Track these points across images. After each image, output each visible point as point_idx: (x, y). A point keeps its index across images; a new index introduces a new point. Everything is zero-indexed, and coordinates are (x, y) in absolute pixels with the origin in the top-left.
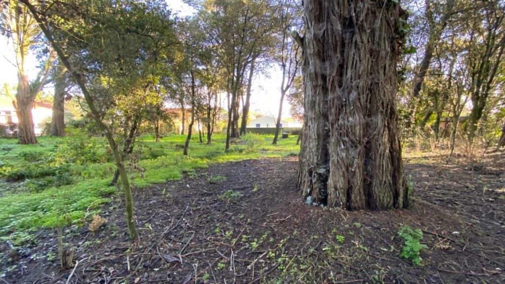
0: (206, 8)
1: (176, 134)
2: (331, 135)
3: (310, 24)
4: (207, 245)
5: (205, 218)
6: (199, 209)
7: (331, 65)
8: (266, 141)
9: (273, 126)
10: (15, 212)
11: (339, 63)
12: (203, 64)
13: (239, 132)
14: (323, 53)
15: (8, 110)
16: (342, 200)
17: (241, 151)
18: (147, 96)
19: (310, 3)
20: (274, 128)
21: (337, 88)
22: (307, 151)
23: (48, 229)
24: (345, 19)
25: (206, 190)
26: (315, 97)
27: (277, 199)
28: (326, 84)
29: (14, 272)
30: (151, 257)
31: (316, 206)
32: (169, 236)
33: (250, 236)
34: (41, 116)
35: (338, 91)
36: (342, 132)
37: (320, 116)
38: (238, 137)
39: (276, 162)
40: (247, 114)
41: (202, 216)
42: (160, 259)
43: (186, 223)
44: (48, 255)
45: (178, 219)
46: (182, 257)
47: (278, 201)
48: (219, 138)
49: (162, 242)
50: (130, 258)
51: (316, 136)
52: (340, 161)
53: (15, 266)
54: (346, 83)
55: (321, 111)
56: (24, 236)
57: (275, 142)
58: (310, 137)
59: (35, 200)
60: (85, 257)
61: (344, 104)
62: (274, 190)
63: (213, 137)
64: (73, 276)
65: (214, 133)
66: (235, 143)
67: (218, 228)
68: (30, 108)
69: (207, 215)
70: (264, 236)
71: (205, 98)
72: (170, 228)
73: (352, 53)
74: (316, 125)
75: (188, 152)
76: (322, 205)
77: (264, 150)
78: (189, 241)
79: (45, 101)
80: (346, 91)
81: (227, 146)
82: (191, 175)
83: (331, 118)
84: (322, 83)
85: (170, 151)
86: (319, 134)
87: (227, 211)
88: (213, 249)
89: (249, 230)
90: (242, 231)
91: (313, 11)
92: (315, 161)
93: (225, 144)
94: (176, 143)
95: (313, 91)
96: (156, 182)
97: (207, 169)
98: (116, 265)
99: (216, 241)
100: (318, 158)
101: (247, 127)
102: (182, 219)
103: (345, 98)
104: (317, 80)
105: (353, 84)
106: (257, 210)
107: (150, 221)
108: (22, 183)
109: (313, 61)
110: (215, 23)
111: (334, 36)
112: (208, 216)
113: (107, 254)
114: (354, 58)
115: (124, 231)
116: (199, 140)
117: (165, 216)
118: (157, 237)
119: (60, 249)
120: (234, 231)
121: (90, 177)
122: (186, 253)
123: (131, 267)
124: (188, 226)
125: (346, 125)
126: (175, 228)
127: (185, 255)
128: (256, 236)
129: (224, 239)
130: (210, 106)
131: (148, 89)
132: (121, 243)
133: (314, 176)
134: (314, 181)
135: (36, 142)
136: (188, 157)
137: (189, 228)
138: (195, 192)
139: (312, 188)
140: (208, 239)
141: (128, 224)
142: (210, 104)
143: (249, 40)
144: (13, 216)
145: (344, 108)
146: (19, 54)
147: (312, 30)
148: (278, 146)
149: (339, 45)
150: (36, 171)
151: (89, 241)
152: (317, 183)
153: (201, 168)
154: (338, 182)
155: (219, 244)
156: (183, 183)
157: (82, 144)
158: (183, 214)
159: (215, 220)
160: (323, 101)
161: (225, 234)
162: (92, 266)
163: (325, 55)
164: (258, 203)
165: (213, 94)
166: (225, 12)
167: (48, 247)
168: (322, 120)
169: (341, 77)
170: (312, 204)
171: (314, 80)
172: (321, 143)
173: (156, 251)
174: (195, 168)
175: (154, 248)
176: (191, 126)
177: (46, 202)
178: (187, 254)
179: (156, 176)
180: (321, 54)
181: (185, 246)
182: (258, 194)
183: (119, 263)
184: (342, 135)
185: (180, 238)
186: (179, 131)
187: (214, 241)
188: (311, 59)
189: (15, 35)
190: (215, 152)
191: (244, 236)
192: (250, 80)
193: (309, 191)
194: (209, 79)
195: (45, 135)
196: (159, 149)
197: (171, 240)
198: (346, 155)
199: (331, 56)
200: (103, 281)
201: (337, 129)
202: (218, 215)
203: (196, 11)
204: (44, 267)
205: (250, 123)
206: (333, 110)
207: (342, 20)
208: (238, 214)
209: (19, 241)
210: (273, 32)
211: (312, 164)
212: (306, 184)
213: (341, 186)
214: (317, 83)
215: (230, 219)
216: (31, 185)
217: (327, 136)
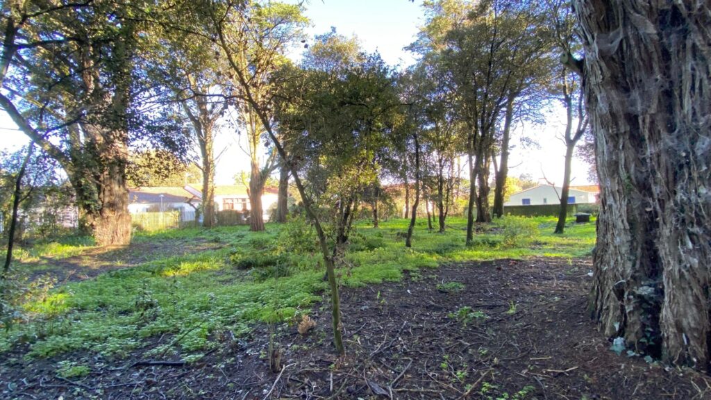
0: (434, 48)
1: (398, 218)
2: (661, 222)
3: (589, 38)
4: (428, 384)
5: (428, 342)
6: (421, 328)
7: (645, 95)
8: (542, 229)
9: (555, 200)
10: (240, 301)
11: (663, 89)
12: (432, 120)
13: (490, 213)
14: (624, 77)
15: (243, 197)
16: (695, 354)
17: (493, 244)
18: (361, 175)
19: (585, 7)
20: (558, 205)
21: (664, 135)
22: (610, 252)
23: (264, 323)
24: (663, 13)
25: (433, 301)
26: (617, 154)
27: (550, 333)
28: (638, 128)
29: (232, 365)
30: (357, 381)
31: (634, 357)
32: (380, 358)
33: (496, 387)
34: (269, 201)
35: (667, 140)
36: (686, 217)
37: (632, 187)
38: (489, 221)
39: (561, 265)
40: (504, 184)
41: (424, 339)
42: (366, 387)
43: (402, 345)
44: (261, 352)
45: (393, 336)
46: (393, 393)
47: (552, 337)
48: (458, 222)
49: (370, 364)
50: (333, 376)
51: (627, 224)
52: (686, 273)
53: (233, 359)
54: (684, 122)
55: (633, 177)
56: (244, 328)
57: (559, 229)
58: (614, 226)
59: (257, 290)
60: (291, 362)
61: (683, 161)
62: (546, 316)
63: (448, 221)
64: (279, 382)
65: (449, 215)
66: (484, 230)
67: (446, 362)
68: (261, 195)
69: (431, 339)
70: (520, 392)
71: (434, 166)
72: (382, 347)
73: (688, 67)
74: (624, 203)
75: (412, 244)
76: (648, 359)
77: (537, 243)
78: (404, 371)
79: (273, 187)
80: (687, 138)
81: (469, 236)
82: (414, 276)
83: (656, 190)
84: (628, 128)
85: (390, 241)
86: (634, 220)
87: (461, 338)
88: (436, 391)
89: (495, 376)
90: (483, 375)
91: (592, 16)
92: (629, 271)
93: (465, 233)
94: (397, 229)
95: (611, 144)
96: (371, 281)
97: (436, 270)
98: (319, 380)
99: (442, 380)
100: (634, 265)
101: (505, 204)
102: (398, 338)
103: (685, 151)
104: (617, 124)
105: (701, 123)
106: (512, 346)
107: (359, 333)
108: (249, 271)
109: (604, 94)
110: (447, 65)
111: (642, 45)
112: (433, 341)
113: (311, 364)
114: (693, 76)
115: (331, 340)
116: (428, 226)
117: (378, 329)
118: (365, 355)
119: (271, 349)
120: (471, 373)
121: (305, 269)
122: (398, 387)
123: (333, 387)
124: (404, 349)
125: (694, 201)
126: (388, 349)
127: (397, 390)
128: (508, 389)
129: (453, 380)
130: (442, 178)
131: (361, 166)
132: (326, 354)
133: (629, 300)
134: (628, 309)
135: (264, 229)
136: (412, 251)
137: (406, 354)
138: (417, 302)
139: (625, 322)
140: (431, 374)
141: (333, 332)
142: (443, 174)
143: (500, 74)
144: (238, 305)
145: (685, 170)
146: (252, 144)
147: (595, 46)
148: (566, 236)
149: (656, 59)
150: (261, 259)
151: (297, 344)
152: (636, 313)
153: (429, 268)
154: (685, 315)
155: (445, 386)
156: (402, 287)
157: (300, 232)
158: (399, 330)
159: (443, 349)
160: (634, 160)
161: (455, 373)
162: (297, 375)
163: (628, 81)
164: (515, 335)
165: (446, 160)
166: (460, 46)
167: (262, 343)
168: (636, 194)
169: (671, 113)
170: (624, 352)
171: (611, 125)
172: (639, 237)
173: (363, 374)
174: (420, 267)
175: (361, 369)
176: (415, 207)
177: (265, 293)
178: (400, 389)
179: (371, 273)
180: (620, 80)
181: (399, 377)
182: (516, 320)
183: (322, 379)
184: (687, 222)
185: (392, 364)
186: (402, 215)
187: (438, 379)
188: (601, 92)
189: (249, 126)
190: (450, 245)
191: (486, 384)
192: (506, 133)
193: (617, 326)
194: (439, 141)
195: (271, 221)
196: (376, 238)
197: (382, 364)
198: (700, 262)
199: (641, 81)
200: (304, 396)
201: (673, 211)
202: (448, 343)
203: (421, 56)
204: (255, 365)
205: (510, 199)
206: (659, 175)
207: (656, 16)
208: (478, 346)
209: (240, 333)
210: (542, 53)
211: (622, 276)
212: (611, 314)
213: (692, 325)
214: (619, 130)
215: (465, 351)
216: (256, 274)
217: (652, 223)
